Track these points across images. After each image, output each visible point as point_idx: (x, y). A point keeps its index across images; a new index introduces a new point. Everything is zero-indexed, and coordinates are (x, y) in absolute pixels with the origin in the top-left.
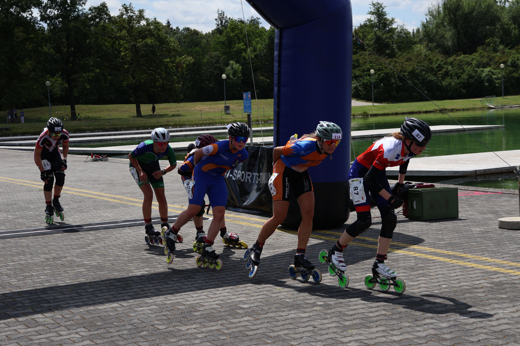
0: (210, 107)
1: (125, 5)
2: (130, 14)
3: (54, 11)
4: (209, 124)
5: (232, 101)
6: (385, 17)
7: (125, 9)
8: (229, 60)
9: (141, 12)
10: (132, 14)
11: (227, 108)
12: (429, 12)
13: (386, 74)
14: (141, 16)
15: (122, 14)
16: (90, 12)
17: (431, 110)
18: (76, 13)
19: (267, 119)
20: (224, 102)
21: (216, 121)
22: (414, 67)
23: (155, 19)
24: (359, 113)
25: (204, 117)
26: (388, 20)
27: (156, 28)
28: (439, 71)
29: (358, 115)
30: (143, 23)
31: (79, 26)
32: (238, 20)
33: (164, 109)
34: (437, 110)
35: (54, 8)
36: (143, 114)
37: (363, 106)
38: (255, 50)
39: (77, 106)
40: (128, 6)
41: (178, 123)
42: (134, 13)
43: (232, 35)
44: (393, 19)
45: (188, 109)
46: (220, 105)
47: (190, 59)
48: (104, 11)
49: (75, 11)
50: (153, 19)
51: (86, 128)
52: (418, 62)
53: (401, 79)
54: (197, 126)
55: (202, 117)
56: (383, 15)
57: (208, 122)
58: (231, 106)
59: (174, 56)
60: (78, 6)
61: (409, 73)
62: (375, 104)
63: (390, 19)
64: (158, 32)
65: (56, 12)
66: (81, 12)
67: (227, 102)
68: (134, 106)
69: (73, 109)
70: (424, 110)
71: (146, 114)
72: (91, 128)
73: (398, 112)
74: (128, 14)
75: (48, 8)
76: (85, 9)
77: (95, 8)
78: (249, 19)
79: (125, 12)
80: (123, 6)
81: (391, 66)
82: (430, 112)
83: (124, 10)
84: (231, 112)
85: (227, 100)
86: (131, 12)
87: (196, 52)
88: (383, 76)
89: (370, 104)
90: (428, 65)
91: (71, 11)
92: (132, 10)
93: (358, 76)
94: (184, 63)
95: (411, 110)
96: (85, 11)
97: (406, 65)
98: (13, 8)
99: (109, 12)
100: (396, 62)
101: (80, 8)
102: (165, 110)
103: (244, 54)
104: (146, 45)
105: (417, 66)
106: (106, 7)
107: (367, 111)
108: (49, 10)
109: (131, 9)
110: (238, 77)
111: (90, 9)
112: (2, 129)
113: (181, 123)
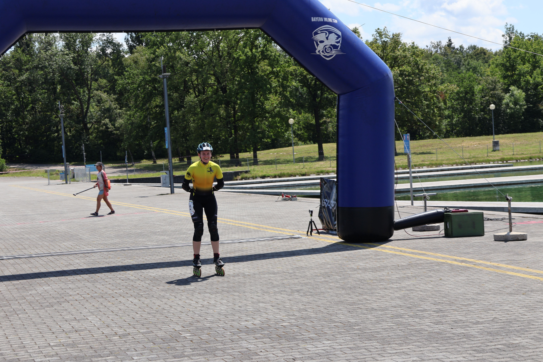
0: (480, 143)
1: (379, 29)
4: (471, 163)
5: (501, 136)
7: (379, 33)
8: (509, 86)
9: (397, 36)
10: (387, 39)
11: (496, 144)
14: (397, 41)
15: (376, 40)
20: (492, 137)
21: (480, 159)
23: (413, 43)
25: (467, 155)
27: (414, 53)
33: (424, 146)
39: (324, 145)
40: (382, 31)
41: (433, 162)
45: (453, 146)
46: (486, 141)
47: (454, 87)
50: (411, 44)
51: (330, 169)
54: (457, 165)
55: (464, 154)
57: (470, 160)
58: (501, 141)
59: (435, 85)
64: (416, 58)
67: (496, 136)
69: (320, 148)
74: (383, 40)
78: (530, 33)
79: (378, 38)
80: (376, 31)
83: (378, 35)
84: (500, 148)
85: (496, 134)
86: (385, 37)
92: (387, 35)
94: (446, 92)
98: (259, 40)
99: (362, 38)
102: (425, 148)
103: (527, 78)
104: (402, 74)
106: (358, 33)
109: (385, 34)
112: (241, 172)
113: (438, 162)
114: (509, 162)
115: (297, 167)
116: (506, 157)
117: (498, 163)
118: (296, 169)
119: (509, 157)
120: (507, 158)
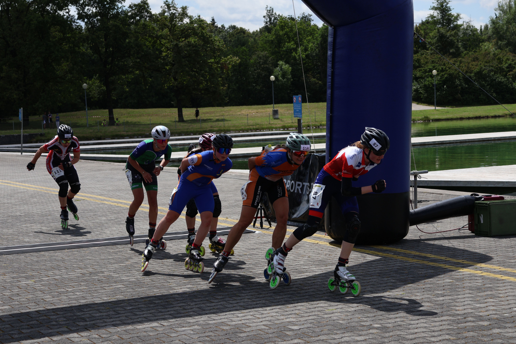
0: (257, 111)
2: (172, 11)
3: (92, 9)
4: (256, 130)
5: (280, 105)
6: (450, 12)
8: (278, 61)
9: (184, 9)
10: (175, 11)
11: (275, 112)
12: (499, 6)
13: (450, 75)
14: (184, 13)
15: (164, 12)
16: (130, 9)
17: (500, 114)
18: (115, 10)
19: (319, 124)
20: (272, 105)
21: (263, 127)
22: (482, 68)
23: (199, 16)
24: (420, 118)
25: (251, 122)
26: (453, 16)
27: (200, 26)
28: (509, 71)
29: (418, 120)
30: (186, 21)
31: (118, 24)
32: (288, 17)
33: (207, 113)
34: (506, 115)
35: (92, 6)
36: (185, 118)
37: (425, 111)
38: (306, 50)
39: (115, 111)
40: (170, 3)
41: (222, 129)
42: (176, 10)
43: (281, 33)
44: (458, 15)
45: (234, 113)
46: (268, 109)
47: (236, 59)
48: (144, 8)
49: (114, 9)
50: (197, 17)
51: (125, 133)
52: (486, 62)
53: (467, 81)
54: (243, 132)
55: (249, 122)
56: (447, 10)
57: (254, 127)
58: (280, 111)
59: (219, 56)
60: (117, 3)
61: (475, 74)
62: (437, 108)
63: (455, 15)
64: (202, 30)
65: (94, 10)
66: (120, 10)
67: (275, 105)
68: (176, 110)
69: (111, 113)
70: (493, 114)
71: (189, 119)
72: (130, 133)
73: (463, 117)
74: (171, 12)
75: (86, 5)
76: (124, 7)
77: (135, 5)
78: (300, 15)
79: (167, 10)
80: (165, 3)
81: (456, 66)
82: (499, 117)
83: (166, 7)
84: (279, 117)
85: (275, 103)
86: (173, 9)
87: (243, 52)
88: (446, 78)
89: (432, 108)
90: (497, 65)
91: (110, 8)
92: (175, 7)
93: (419, 78)
94: (229, 64)
95: (477, 114)
96: (124, 9)
97: (473, 65)
98: (50, 6)
99: (150, 9)
100: (461, 62)
101: (120, 5)
102: (208, 115)
103: (294, 54)
104: (189, 45)
105: (485, 66)
106: (147, 4)
107: (428, 116)
108: (87, 8)
109: (173, 6)
110: (288, 79)
111: (130, 7)
112: (36, 135)
113: (226, 129)
114: (289, 129)
115: (91, 131)
116: (286, 125)
117: (280, 130)
118: (91, 133)
119: (289, 125)
120: (288, 126)
